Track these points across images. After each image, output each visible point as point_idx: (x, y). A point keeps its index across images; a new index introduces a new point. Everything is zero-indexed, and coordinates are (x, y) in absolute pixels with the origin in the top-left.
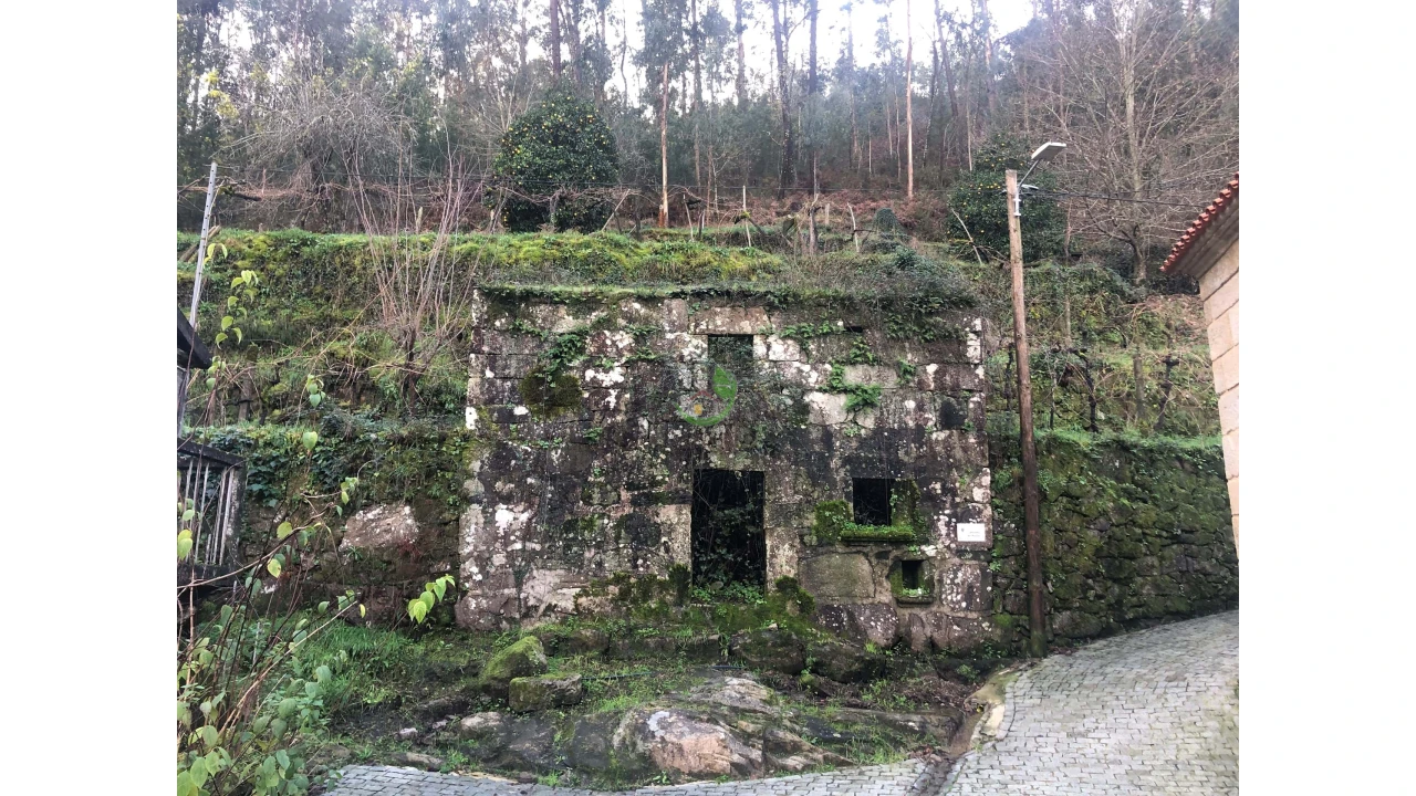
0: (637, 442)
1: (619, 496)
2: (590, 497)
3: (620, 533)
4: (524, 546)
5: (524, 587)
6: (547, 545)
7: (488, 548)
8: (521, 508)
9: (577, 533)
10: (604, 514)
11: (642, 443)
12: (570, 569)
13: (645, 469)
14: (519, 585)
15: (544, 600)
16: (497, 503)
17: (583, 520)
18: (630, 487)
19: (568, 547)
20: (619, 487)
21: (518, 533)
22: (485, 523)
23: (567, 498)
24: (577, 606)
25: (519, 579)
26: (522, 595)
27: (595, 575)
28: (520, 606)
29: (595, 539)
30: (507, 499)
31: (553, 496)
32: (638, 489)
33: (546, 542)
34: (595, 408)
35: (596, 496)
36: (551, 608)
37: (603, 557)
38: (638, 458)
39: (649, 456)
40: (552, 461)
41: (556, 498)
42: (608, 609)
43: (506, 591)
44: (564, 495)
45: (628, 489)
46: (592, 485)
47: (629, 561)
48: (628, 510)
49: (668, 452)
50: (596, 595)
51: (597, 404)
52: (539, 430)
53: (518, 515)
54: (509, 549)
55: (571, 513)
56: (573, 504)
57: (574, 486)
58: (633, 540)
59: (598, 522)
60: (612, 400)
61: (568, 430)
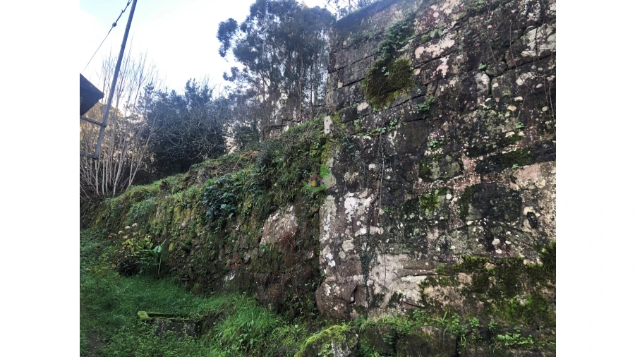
0: (476, 101)
1: (462, 165)
2: (430, 173)
3: (466, 208)
4: (368, 231)
5: (370, 274)
6: (389, 228)
7: (340, 234)
8: (365, 194)
9: (418, 213)
10: (445, 189)
11: (482, 101)
12: (412, 253)
13: (490, 128)
14: (365, 272)
15: (390, 287)
16: (346, 192)
17: (423, 198)
18: (473, 153)
19: (409, 229)
20: (460, 156)
21: (363, 218)
22: (337, 211)
23: (405, 178)
24: (424, 296)
25: (366, 264)
26: (369, 282)
27: (441, 260)
28: (368, 296)
29: (437, 218)
30: (353, 187)
31: (392, 177)
32: (483, 153)
33: (387, 225)
34: (428, 81)
35: (435, 170)
36: (396, 298)
37: (449, 237)
38: (479, 118)
39: (493, 112)
40: (390, 143)
41: (394, 179)
42: (460, 302)
43: (355, 278)
44: (403, 173)
45: (470, 156)
46: (429, 159)
47: (481, 241)
48: (474, 180)
49: (519, 101)
50: (443, 284)
51: (428, 76)
52: (377, 119)
53: (362, 201)
54: (356, 235)
55: (411, 192)
56: (411, 183)
57: (411, 163)
58: (484, 215)
59: (440, 199)
60: (444, 68)
61: (403, 111)
